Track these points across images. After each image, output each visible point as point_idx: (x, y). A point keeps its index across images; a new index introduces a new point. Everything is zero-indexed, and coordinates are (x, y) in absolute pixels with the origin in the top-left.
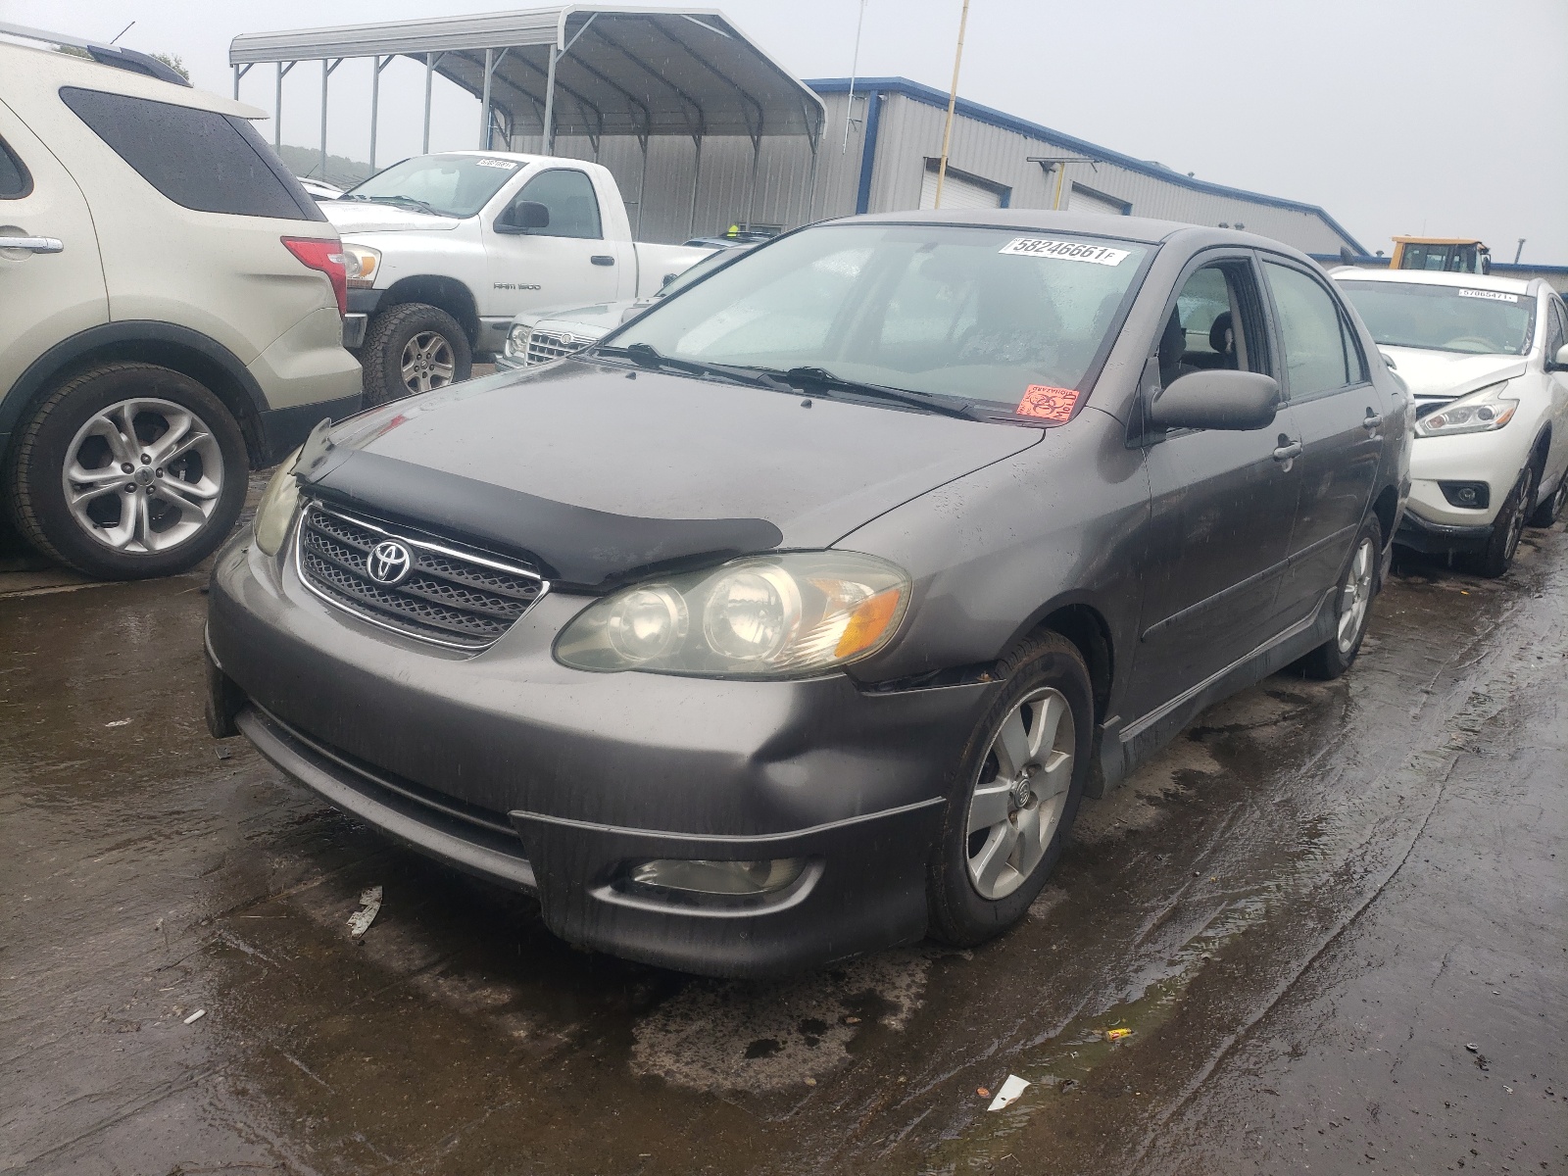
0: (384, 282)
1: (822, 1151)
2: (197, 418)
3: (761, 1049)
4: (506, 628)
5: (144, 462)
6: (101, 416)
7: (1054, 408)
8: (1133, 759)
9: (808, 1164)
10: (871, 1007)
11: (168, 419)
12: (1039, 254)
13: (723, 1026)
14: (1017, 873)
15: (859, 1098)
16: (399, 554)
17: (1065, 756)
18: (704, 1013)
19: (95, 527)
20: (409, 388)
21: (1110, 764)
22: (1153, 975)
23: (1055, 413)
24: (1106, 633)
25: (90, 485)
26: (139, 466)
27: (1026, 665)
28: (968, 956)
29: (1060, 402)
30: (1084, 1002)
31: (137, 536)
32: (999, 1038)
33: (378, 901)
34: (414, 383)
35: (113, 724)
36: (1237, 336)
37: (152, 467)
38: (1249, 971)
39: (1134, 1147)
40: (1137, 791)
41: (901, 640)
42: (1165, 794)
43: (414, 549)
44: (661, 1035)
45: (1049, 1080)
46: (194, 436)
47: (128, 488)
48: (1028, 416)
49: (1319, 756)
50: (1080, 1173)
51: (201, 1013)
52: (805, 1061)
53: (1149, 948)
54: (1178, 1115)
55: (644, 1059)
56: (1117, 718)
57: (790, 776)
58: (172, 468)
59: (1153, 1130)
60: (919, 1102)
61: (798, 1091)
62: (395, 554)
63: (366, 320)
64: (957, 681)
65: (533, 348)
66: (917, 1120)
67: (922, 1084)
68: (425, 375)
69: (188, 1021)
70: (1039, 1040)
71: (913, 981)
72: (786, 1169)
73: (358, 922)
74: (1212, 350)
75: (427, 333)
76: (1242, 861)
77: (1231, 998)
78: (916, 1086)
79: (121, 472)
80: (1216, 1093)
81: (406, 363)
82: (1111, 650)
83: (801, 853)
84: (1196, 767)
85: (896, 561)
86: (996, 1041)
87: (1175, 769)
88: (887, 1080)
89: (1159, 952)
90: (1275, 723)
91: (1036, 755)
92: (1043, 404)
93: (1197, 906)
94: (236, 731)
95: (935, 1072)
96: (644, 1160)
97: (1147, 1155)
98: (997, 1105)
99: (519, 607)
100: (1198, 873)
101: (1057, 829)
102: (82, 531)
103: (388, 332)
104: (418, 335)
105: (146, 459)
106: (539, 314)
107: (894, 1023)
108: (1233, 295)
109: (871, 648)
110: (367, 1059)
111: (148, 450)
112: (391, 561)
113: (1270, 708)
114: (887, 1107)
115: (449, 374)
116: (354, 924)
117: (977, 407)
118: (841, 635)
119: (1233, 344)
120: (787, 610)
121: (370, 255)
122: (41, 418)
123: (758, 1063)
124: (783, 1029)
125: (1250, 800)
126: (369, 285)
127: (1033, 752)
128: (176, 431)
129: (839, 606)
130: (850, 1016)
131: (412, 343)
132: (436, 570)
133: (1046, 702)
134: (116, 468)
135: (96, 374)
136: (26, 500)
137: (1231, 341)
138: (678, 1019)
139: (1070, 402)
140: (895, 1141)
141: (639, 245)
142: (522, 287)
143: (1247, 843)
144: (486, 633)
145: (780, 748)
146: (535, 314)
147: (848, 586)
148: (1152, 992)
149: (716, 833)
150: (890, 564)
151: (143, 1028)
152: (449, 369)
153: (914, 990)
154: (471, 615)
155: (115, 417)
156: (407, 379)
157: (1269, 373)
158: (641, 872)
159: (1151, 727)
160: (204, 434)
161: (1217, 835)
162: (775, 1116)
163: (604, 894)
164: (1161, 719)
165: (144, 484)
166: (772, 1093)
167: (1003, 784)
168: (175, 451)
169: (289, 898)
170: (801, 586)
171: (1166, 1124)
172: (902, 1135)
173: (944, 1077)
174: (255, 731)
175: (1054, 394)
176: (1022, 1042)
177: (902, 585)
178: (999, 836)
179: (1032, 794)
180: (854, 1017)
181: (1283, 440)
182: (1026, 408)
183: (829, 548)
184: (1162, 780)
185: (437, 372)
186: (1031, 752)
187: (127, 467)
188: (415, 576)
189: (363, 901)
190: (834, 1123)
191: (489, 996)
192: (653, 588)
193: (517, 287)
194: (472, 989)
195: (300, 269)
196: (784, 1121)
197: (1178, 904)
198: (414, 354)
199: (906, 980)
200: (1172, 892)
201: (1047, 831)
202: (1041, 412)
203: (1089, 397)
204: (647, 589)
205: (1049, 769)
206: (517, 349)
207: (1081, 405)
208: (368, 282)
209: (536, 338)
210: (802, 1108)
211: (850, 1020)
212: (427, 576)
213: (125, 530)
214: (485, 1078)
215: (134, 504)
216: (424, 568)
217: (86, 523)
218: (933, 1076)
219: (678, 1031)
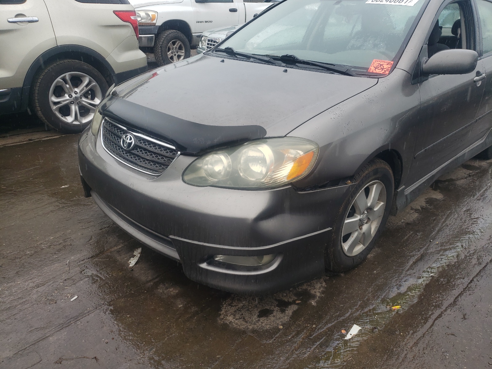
0: (159, 23)
1: (282, 355)
2: (91, 78)
3: (264, 313)
4: (167, 168)
5: (76, 94)
6: (59, 79)
7: (383, 69)
8: (409, 200)
9: (277, 360)
10: (306, 296)
11: (82, 79)
12: (382, 3)
13: (251, 304)
14: (362, 246)
15: (298, 334)
16: (131, 139)
17: (382, 203)
18: (246, 298)
19: (62, 116)
20: (170, 59)
21: (400, 202)
22: (411, 281)
23: (383, 71)
24: (400, 158)
25: (59, 103)
26: (74, 95)
27: (367, 174)
28: (342, 275)
29: (385, 66)
30: (384, 295)
31: (76, 119)
32: (351, 309)
33: (139, 253)
34: (172, 58)
35: (63, 187)
36: (462, 31)
37: (78, 95)
38: (449, 281)
39: (398, 357)
40: (411, 207)
41: (315, 171)
42: (421, 208)
43: (135, 136)
44: (229, 307)
45: (369, 327)
46: (91, 84)
47: (72, 103)
48: (373, 73)
49: (482, 191)
50: (377, 367)
51: (76, 297)
52: (279, 318)
53: (411, 271)
54: (416, 344)
55: (222, 317)
56: (404, 186)
57: (269, 225)
58: (85, 95)
59: (406, 350)
60: (319, 335)
61: (277, 330)
62: (130, 138)
63: (154, 38)
64: (337, 185)
65: (208, 44)
66: (318, 343)
67: (321, 328)
68: (175, 55)
69: (72, 300)
70: (366, 310)
71: (322, 286)
72: (269, 362)
73: (132, 262)
74: (452, 35)
75: (174, 40)
76: (449, 235)
77: (441, 293)
78: (319, 329)
79: (68, 98)
80: (432, 335)
81: (168, 51)
82: (402, 163)
83: (274, 252)
84: (434, 196)
85: (313, 140)
86: (350, 310)
87: (426, 198)
88: (308, 326)
89: (414, 273)
90: (466, 178)
91: (370, 206)
92: (379, 67)
93: (430, 254)
94: (91, 196)
95: (326, 323)
96: (219, 358)
97: (403, 361)
98: (348, 337)
99: (170, 160)
100: (432, 241)
101: (378, 229)
102: (58, 118)
103: (162, 41)
104: (172, 41)
105: (76, 93)
106: (210, 32)
107: (313, 303)
108: (462, 13)
109: (301, 175)
110: (128, 316)
111: (76, 90)
112: (128, 141)
113: (463, 172)
114: (308, 337)
115: (183, 54)
116: (130, 262)
117: (353, 69)
118: (289, 172)
119: (461, 35)
120: (268, 161)
121: (154, 13)
122: (39, 81)
123: (262, 319)
124: (273, 305)
125: (454, 210)
126: (154, 25)
127: (369, 205)
128: (85, 82)
129: (290, 159)
130: (297, 300)
131: (170, 44)
132: (143, 145)
133: (375, 186)
134: (67, 97)
135: (56, 64)
136: (39, 108)
137: (460, 33)
138: (236, 301)
139: (389, 66)
140: (310, 351)
141: (246, 3)
142: (206, 22)
143: (451, 227)
144: (159, 170)
145: (265, 215)
146: (208, 32)
147: (292, 151)
148: (410, 289)
149: (241, 246)
150: (309, 141)
151: (57, 302)
152: (183, 52)
153: (322, 289)
154: (155, 162)
155: (64, 79)
156: (169, 57)
157: (475, 50)
158: (217, 257)
159: (417, 187)
160: (94, 83)
161: (440, 225)
162: (266, 341)
163: (204, 266)
164: (422, 184)
165: (76, 101)
166: (267, 330)
167: (356, 217)
168: (85, 90)
169: (111, 252)
170: (275, 152)
171: (411, 348)
172: (313, 349)
173: (330, 325)
174: (95, 196)
175: (383, 63)
176: (360, 311)
177: (315, 149)
178: (355, 235)
179: (369, 219)
180: (299, 300)
181: (478, 74)
182: (372, 69)
183: (285, 136)
184: (421, 202)
185: (179, 53)
186: (368, 204)
187: (70, 96)
188: (136, 147)
189: (135, 254)
190: (288, 344)
191: (172, 291)
192: (218, 153)
193: (204, 22)
194: (167, 288)
195: (121, 22)
196: (270, 343)
197: (423, 253)
198: (171, 48)
199: (319, 285)
200: (421, 248)
201: (375, 230)
202: (378, 71)
203: (397, 64)
204: (215, 154)
205: (375, 209)
206: (203, 45)
207: (394, 67)
208: (154, 23)
209: (209, 41)
210: (276, 338)
211: (297, 302)
212: (140, 147)
213: (72, 117)
214: (167, 324)
215: (74, 108)
216: (139, 144)
217: (59, 115)
218: (325, 325)
219: (235, 306)
